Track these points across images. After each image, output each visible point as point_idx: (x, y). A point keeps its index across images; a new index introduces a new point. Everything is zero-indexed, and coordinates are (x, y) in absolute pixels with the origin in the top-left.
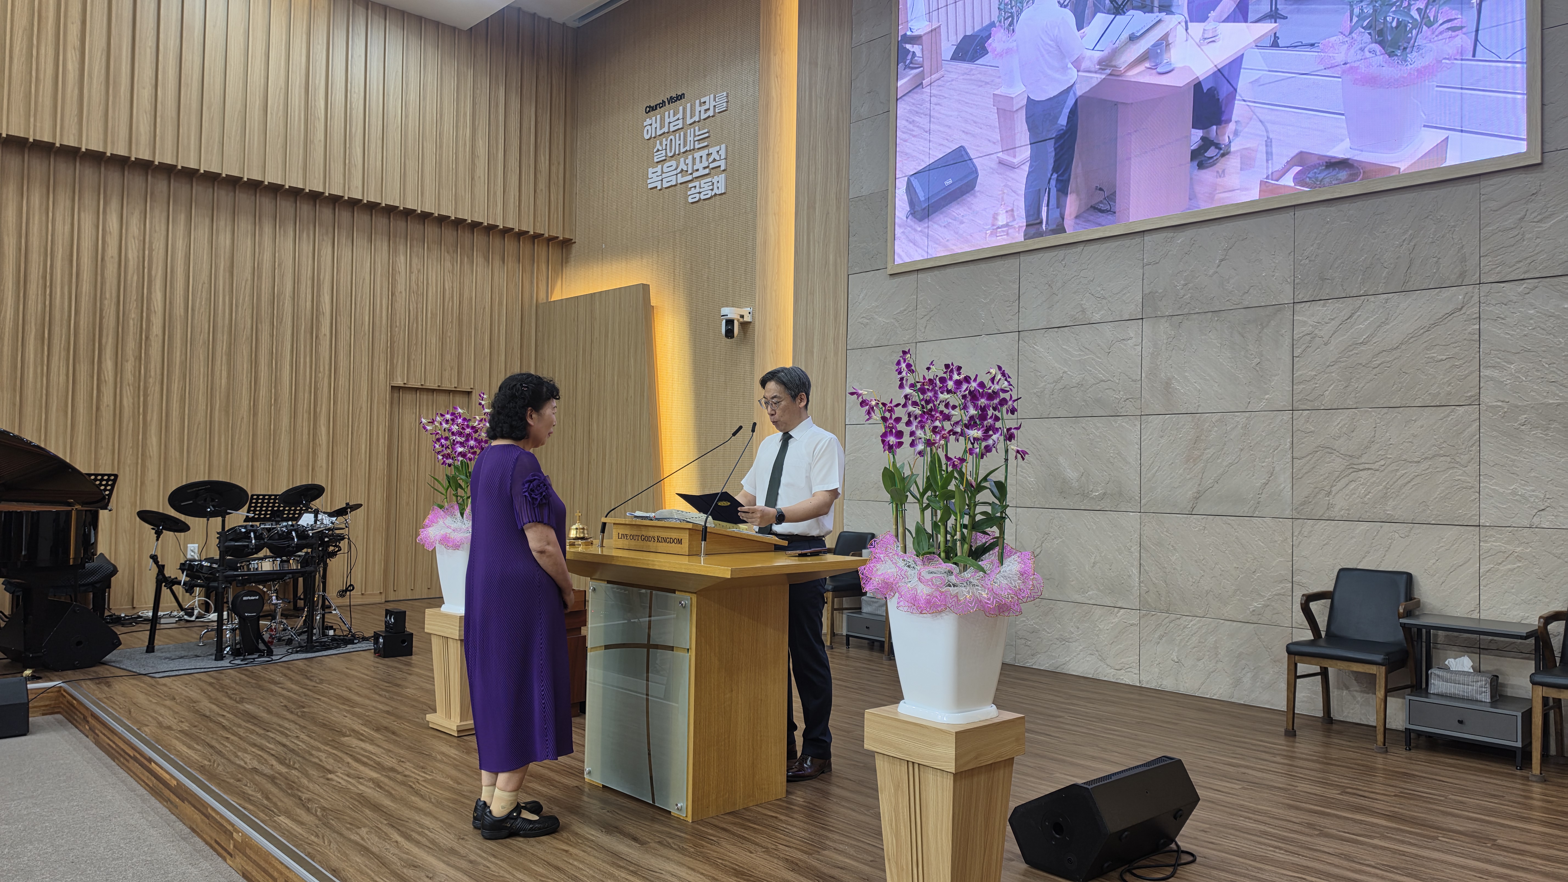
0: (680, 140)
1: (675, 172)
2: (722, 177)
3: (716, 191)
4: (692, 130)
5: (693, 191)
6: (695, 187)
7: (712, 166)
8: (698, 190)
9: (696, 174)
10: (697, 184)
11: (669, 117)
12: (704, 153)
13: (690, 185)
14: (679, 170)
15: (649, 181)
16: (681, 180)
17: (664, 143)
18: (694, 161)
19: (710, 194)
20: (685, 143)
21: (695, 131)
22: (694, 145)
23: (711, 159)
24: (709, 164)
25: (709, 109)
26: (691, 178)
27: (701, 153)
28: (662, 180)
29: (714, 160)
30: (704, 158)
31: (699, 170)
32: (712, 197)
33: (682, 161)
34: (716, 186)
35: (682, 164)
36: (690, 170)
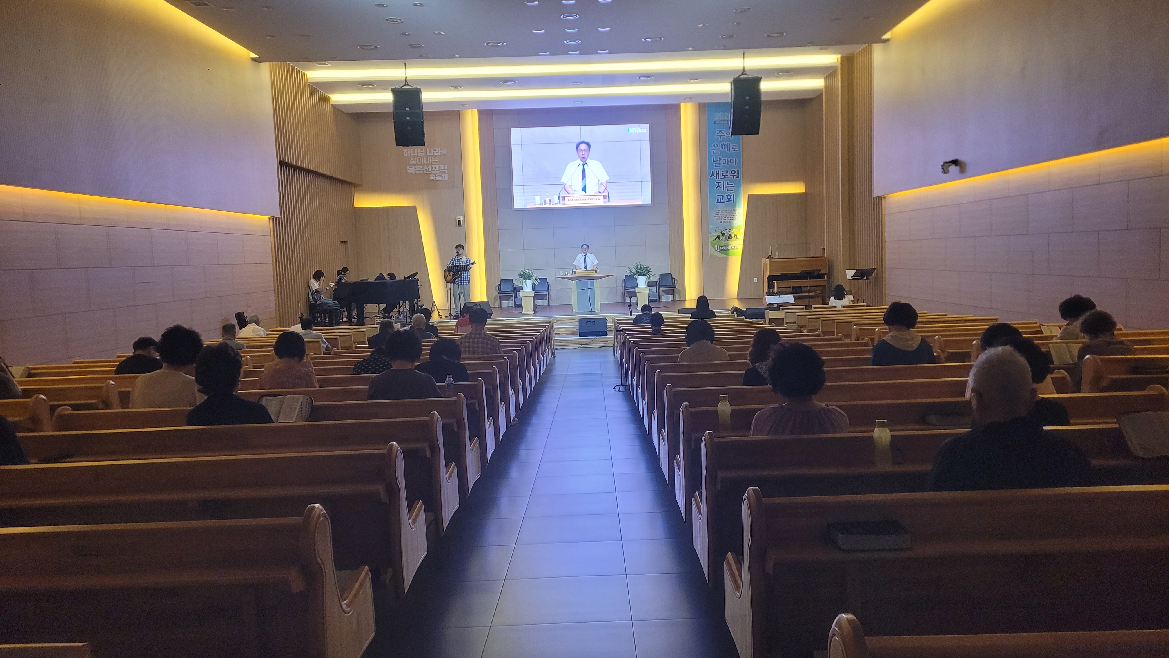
0: (424, 159)
1: (422, 170)
2: (447, 175)
3: (443, 179)
4: (430, 157)
5: (432, 177)
6: (433, 176)
7: (441, 171)
8: (435, 177)
9: (433, 172)
10: (434, 175)
11: (417, 150)
12: (437, 166)
13: (431, 175)
14: (424, 169)
15: (408, 170)
16: (425, 172)
17: (415, 159)
18: (432, 168)
19: (441, 179)
20: (427, 161)
21: (431, 158)
22: (432, 163)
23: (440, 169)
24: (440, 170)
25: (438, 153)
26: (430, 173)
27: (436, 166)
28: (415, 171)
29: (442, 169)
30: (437, 168)
31: (434, 171)
32: (442, 180)
33: (425, 166)
34: (443, 177)
35: (426, 167)
36: (430, 170)
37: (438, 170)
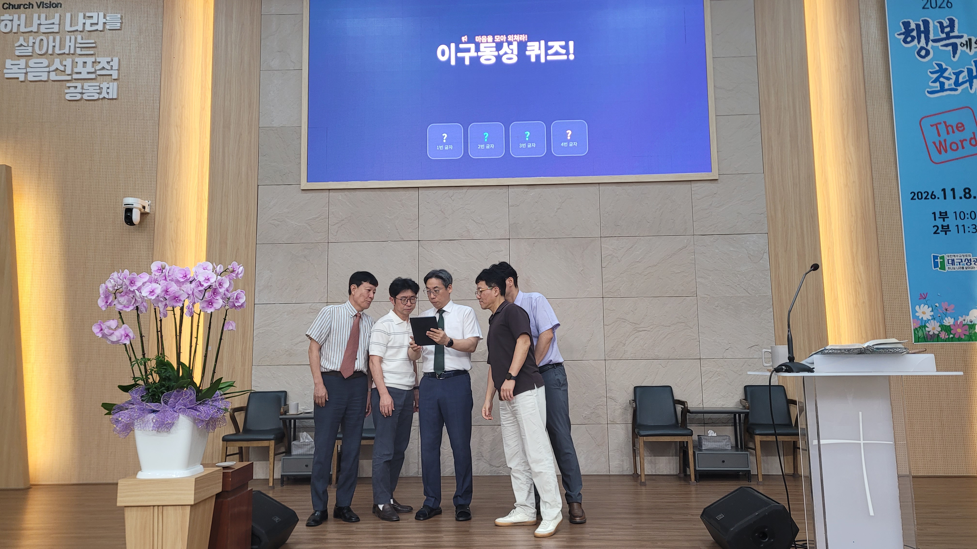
0: (54, 41)
1: (47, 69)
2: (115, 84)
3: (104, 94)
4: (73, 37)
5: (72, 90)
6: (76, 87)
7: (99, 72)
8: (79, 90)
9: (75, 76)
10: (79, 85)
11: (39, 19)
12: (90, 60)
13: (69, 84)
14: (53, 68)
15: (5, 71)
16: (53, 76)
17: (31, 40)
18: (74, 64)
19: (96, 97)
20: (62, 46)
21: (76, 38)
22: (75, 51)
23: (99, 67)
24: (96, 70)
25: (97, 24)
26: (69, 78)
27: (85, 59)
28: (26, 73)
29: (103, 68)
30: (89, 64)
31: (80, 73)
32: (98, 99)
33: (57, 61)
34: (104, 91)
35: (57, 64)
36: (68, 71)
37: (93, 70)
